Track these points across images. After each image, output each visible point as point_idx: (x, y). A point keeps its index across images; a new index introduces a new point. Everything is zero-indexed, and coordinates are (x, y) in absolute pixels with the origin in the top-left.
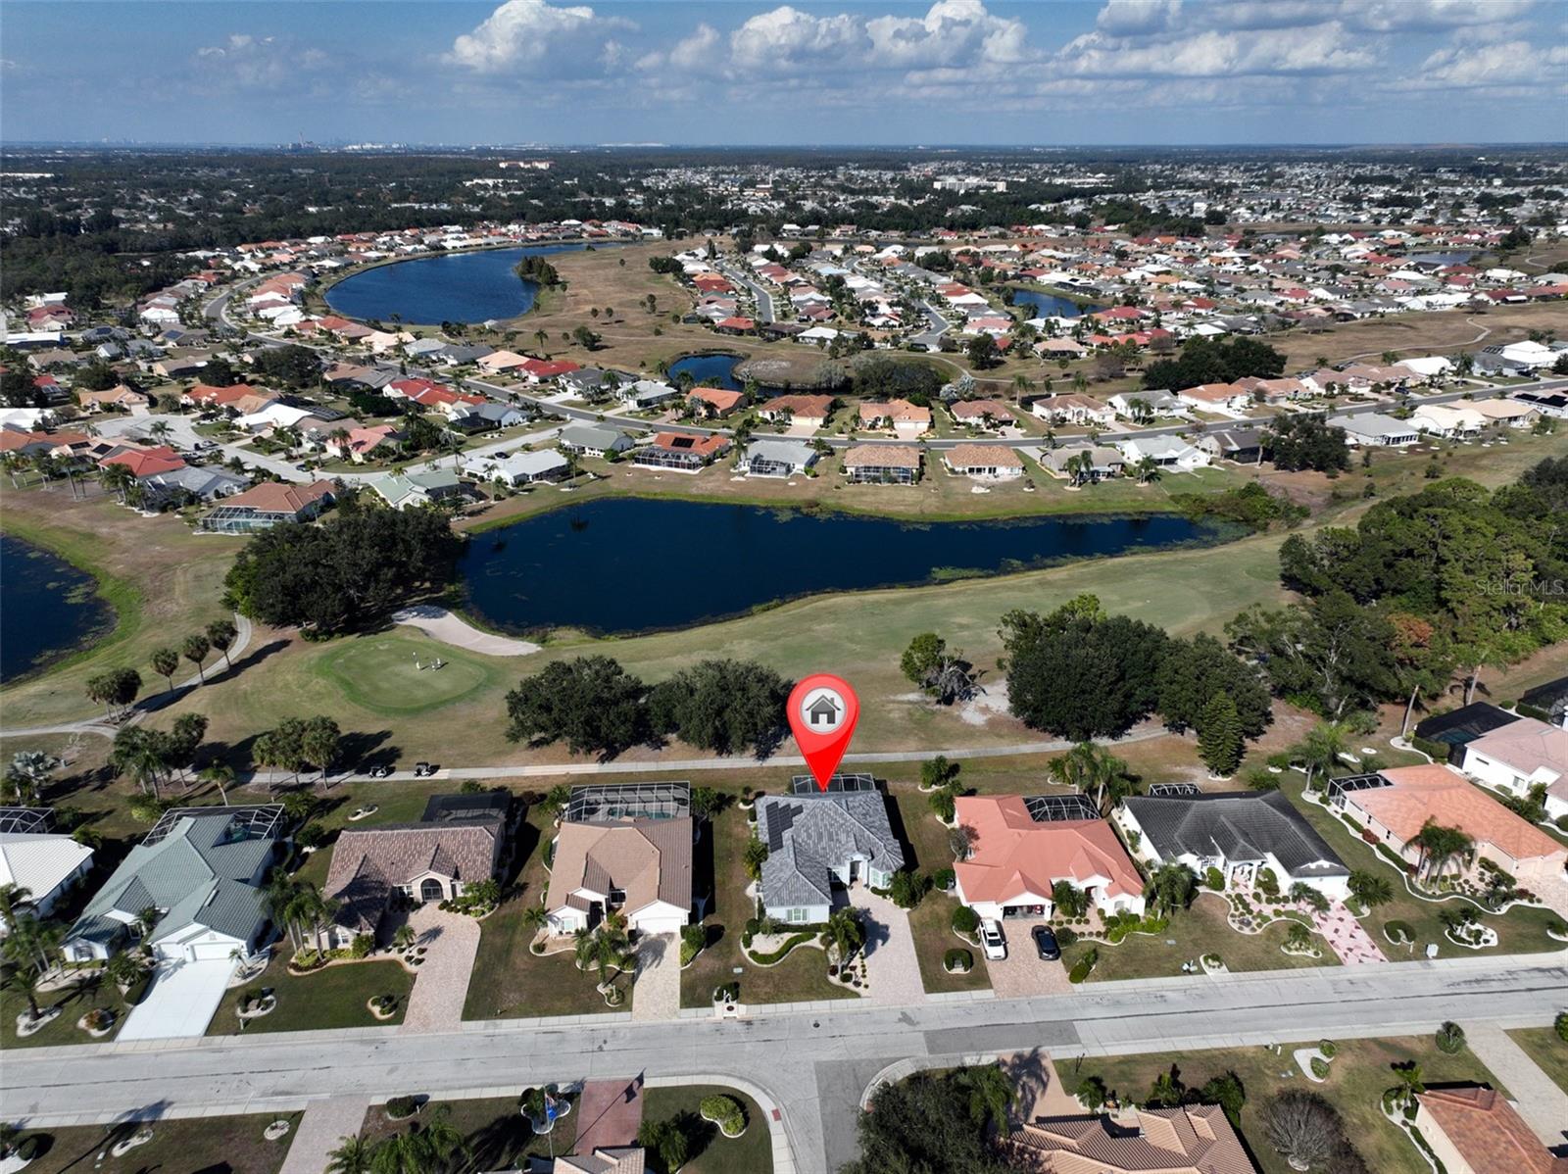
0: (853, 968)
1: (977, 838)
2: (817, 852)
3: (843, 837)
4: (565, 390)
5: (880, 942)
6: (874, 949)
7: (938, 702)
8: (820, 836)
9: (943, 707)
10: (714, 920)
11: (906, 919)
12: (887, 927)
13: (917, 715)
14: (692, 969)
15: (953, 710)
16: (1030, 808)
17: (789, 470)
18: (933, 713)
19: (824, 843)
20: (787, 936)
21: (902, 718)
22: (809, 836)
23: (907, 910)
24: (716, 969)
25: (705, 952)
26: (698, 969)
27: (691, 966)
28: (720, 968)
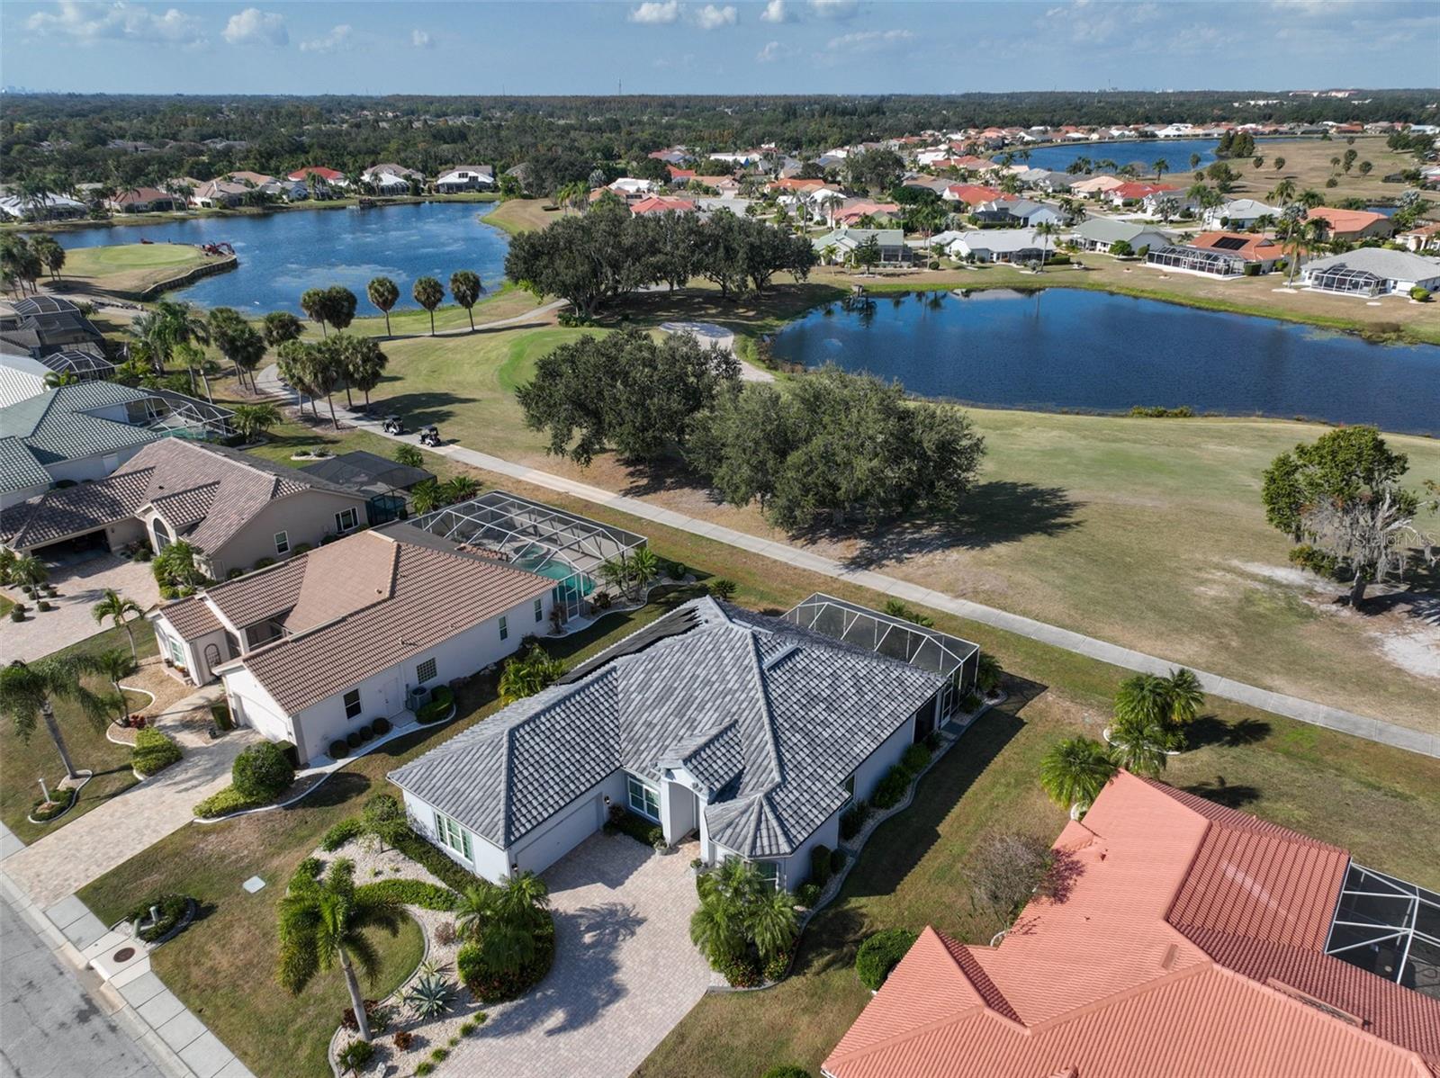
0: (408, 1043)
1: (1059, 895)
2: (630, 726)
4: (1145, 211)
5: (558, 1017)
6: (521, 1029)
7: (1342, 601)
8: (661, 700)
9: (1346, 613)
11: (688, 1001)
12: (617, 993)
13: (1263, 607)
14: (207, 832)
15: (1372, 627)
16: (1348, 907)
18: (1310, 614)
19: (656, 716)
20: (415, 871)
21: (1215, 600)
22: (644, 686)
23: (719, 980)
24: (234, 857)
25: (270, 813)
26: (212, 838)
27: (213, 824)
28: (242, 858)
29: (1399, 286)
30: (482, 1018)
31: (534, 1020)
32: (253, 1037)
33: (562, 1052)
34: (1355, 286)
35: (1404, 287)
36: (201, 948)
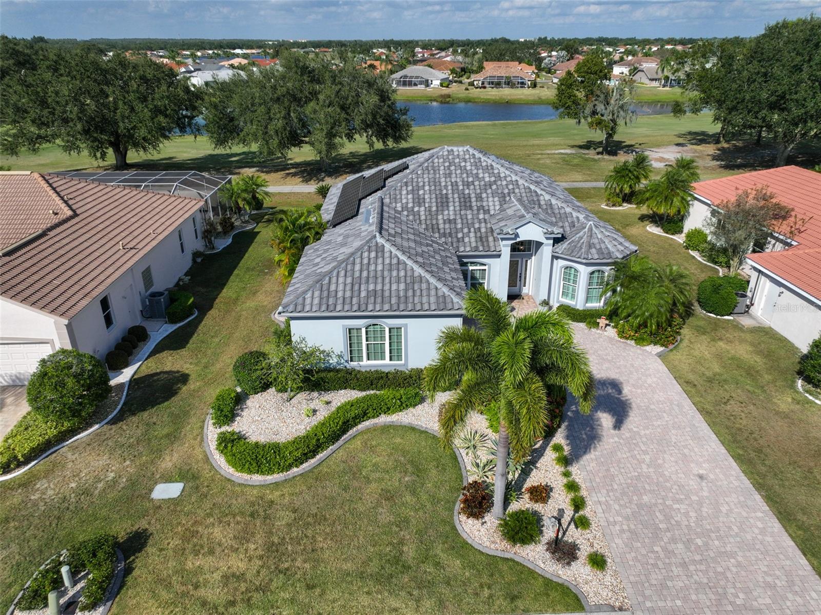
0: (541, 493)
2: (434, 228)
3: (493, 204)
5: (605, 418)
8: (443, 202)
10: (171, 362)
17: (427, 85)
19: (450, 212)
20: (343, 397)
22: (419, 201)
23: (656, 348)
24: (100, 485)
25: (97, 434)
26: (41, 485)
27: (25, 474)
28: (115, 481)
29: (434, 82)
30: (558, 448)
31: (592, 428)
32: (378, 592)
33: (643, 433)
34: (415, 85)
35: (436, 83)
36: (181, 571)
